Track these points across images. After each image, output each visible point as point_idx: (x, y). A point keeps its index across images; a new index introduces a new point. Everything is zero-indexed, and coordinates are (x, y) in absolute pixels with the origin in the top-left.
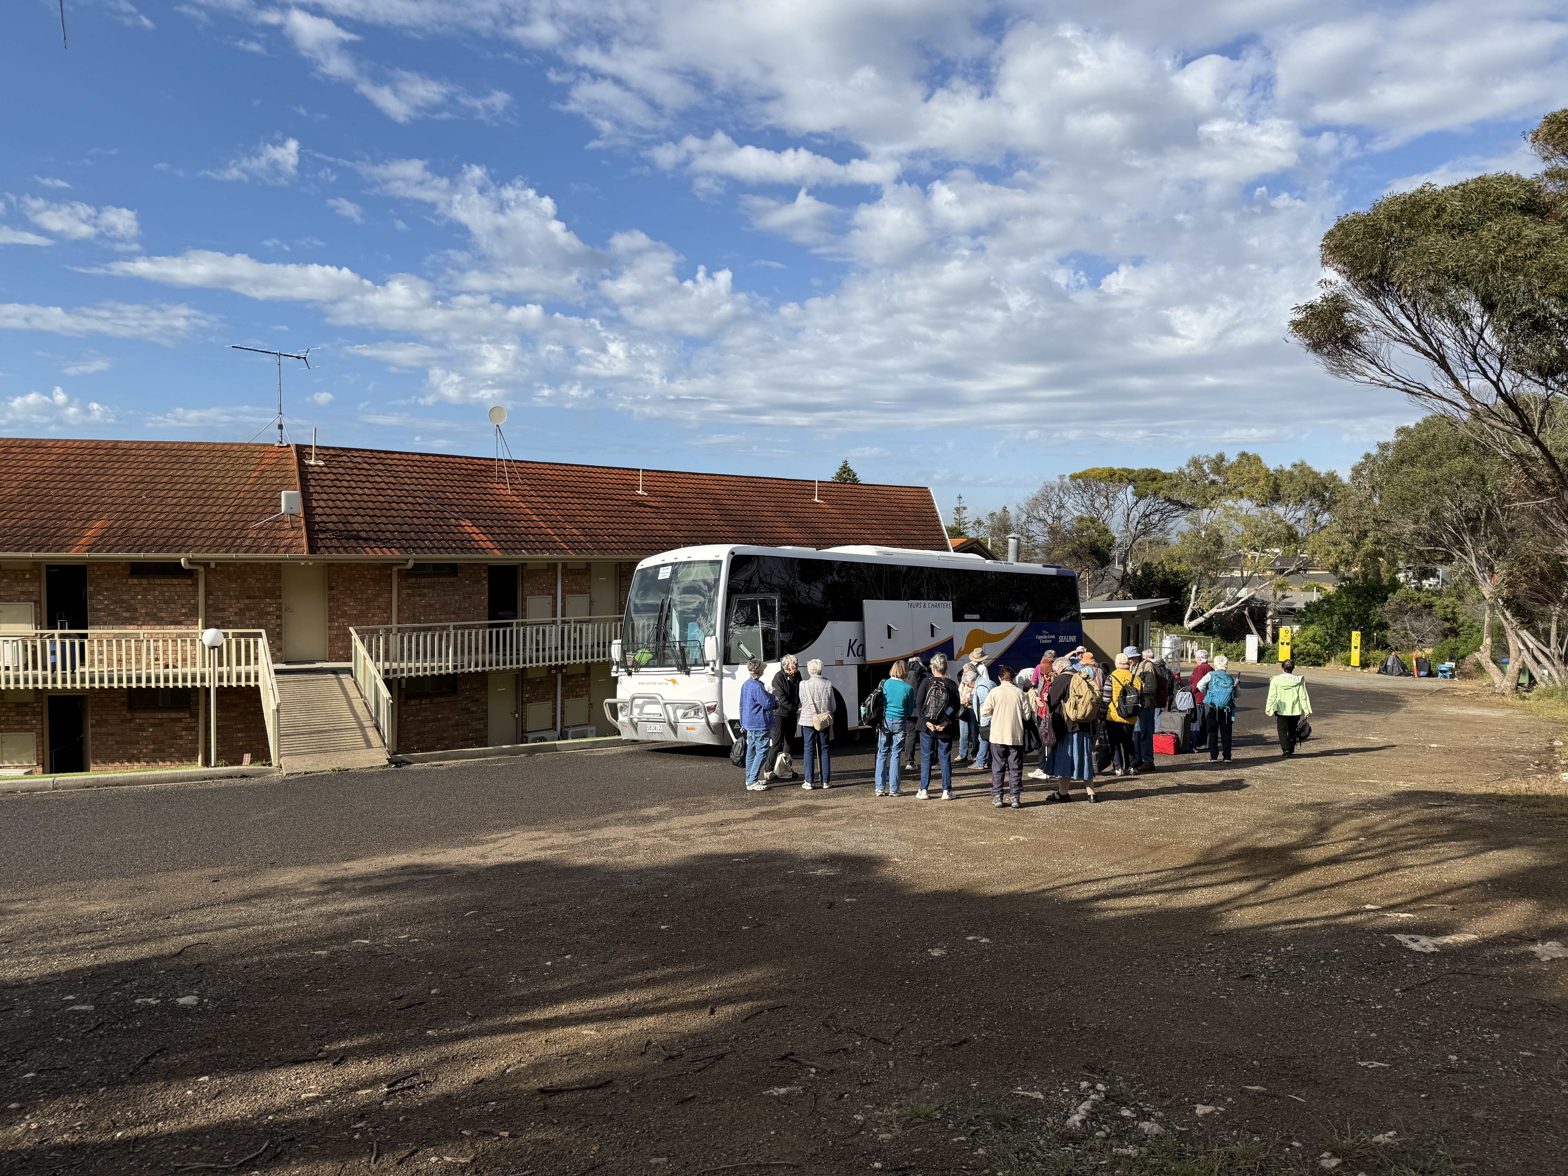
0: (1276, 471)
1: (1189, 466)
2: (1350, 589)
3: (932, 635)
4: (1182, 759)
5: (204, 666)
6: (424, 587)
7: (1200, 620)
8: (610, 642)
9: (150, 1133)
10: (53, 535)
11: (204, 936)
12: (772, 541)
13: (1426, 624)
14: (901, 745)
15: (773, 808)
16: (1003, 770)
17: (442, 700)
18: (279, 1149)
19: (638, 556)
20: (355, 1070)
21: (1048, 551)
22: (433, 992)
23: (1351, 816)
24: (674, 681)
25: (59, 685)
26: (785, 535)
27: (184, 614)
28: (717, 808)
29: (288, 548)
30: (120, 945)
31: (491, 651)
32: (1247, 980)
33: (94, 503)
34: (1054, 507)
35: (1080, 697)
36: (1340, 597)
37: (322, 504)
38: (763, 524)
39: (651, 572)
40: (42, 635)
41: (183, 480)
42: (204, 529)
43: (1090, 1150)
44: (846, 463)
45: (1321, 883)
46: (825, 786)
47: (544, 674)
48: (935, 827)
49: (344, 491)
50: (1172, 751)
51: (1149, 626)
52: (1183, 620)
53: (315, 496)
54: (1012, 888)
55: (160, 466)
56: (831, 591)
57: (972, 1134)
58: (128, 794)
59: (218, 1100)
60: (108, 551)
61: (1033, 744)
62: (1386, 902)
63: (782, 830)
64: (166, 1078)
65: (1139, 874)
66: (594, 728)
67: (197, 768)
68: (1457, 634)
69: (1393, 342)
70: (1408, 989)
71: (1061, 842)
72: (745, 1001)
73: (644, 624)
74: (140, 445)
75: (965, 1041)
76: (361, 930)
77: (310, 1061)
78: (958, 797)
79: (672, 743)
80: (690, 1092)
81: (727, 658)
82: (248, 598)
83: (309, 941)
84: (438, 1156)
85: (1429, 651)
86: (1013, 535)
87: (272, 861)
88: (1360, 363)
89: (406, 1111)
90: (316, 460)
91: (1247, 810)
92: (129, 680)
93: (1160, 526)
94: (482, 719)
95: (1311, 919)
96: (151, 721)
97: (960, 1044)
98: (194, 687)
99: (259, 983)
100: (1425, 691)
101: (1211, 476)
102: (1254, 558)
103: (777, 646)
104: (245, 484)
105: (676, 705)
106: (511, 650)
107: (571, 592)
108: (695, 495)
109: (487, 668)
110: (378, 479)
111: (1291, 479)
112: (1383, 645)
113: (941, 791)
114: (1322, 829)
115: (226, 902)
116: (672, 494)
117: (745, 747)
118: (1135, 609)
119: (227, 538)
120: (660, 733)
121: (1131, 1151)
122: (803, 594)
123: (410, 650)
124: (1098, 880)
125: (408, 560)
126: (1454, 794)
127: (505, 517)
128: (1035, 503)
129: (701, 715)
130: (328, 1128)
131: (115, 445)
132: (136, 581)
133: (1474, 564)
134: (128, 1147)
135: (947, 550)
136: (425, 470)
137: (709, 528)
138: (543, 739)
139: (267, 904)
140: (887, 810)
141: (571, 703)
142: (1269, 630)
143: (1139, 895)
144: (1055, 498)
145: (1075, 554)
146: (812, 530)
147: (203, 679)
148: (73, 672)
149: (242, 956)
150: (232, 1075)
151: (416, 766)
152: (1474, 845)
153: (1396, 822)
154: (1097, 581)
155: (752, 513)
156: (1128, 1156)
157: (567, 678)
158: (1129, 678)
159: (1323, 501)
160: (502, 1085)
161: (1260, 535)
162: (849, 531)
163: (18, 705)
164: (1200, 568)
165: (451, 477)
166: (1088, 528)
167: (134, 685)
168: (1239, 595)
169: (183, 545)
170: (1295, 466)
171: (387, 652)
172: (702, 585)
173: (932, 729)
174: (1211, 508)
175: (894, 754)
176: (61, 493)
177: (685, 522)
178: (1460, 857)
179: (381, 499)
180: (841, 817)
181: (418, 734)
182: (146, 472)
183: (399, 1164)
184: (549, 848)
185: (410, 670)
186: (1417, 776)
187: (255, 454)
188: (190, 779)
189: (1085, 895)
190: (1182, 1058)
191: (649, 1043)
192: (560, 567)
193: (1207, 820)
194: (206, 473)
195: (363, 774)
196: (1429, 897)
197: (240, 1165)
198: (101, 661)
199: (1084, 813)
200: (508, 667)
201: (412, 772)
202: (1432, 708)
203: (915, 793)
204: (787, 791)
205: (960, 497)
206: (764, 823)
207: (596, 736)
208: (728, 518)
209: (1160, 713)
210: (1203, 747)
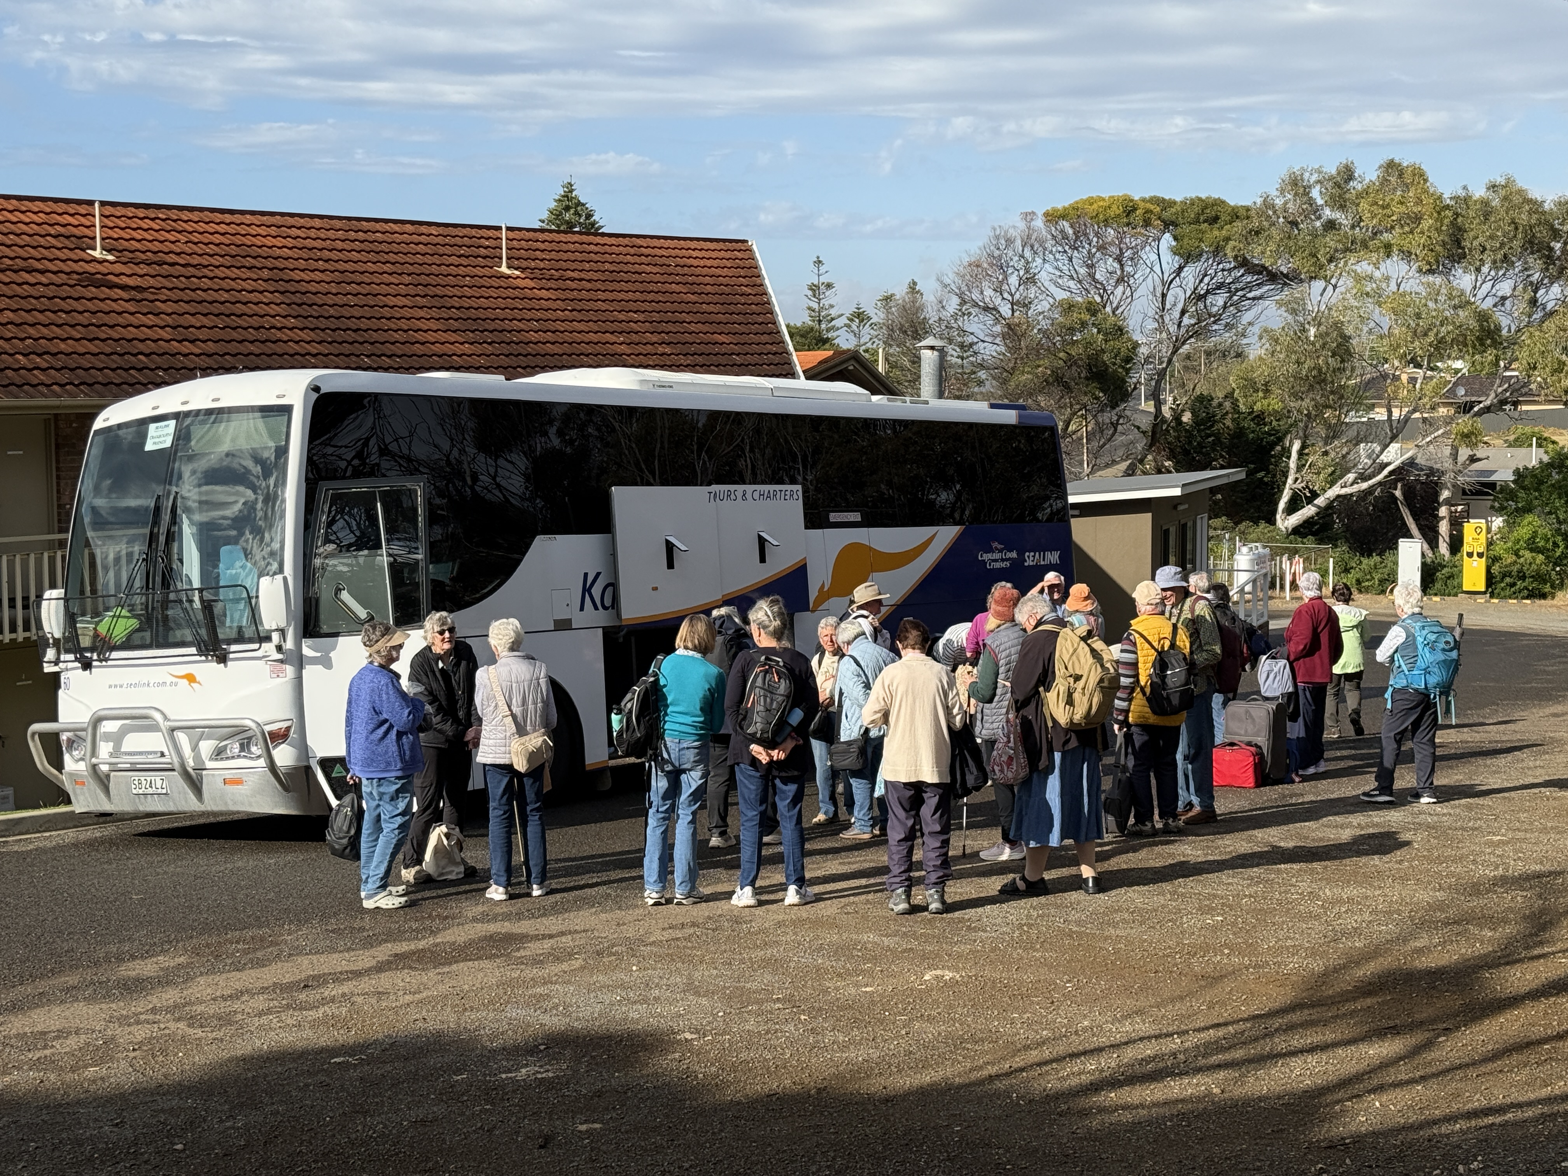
0: (1455, 198)
1: (1282, 191)
3: (763, 560)
4: (1272, 794)
7: (1308, 511)
8: (39, 596)
12: (407, 362)
14: (698, 794)
15: (422, 944)
16: (911, 837)
19: (96, 400)
21: (1002, 374)
24: (191, 678)
26: (437, 348)
28: (298, 951)
34: (1013, 280)
35: (1078, 678)
38: (386, 324)
39: (127, 435)
44: (570, 187)
45: (1538, 1032)
46: (536, 892)
48: (766, 963)
50: (1251, 782)
51: (1207, 526)
52: (1274, 512)
54: (926, 1078)
56: (542, 470)
61: (970, 780)
63: (442, 988)
65: (1182, 1033)
66: (7, 789)
71: (1029, 977)
73: (117, 554)
78: (819, 898)
79: (192, 815)
81: (312, 622)
86: (930, 341)
91: (1395, 892)
93: (1226, 319)
95: (1519, 1106)
101: (1328, 213)
102: (1413, 380)
103: (424, 594)
105: (197, 731)
108: (228, 261)
111: (1487, 215)
113: (783, 888)
114: (1541, 925)
116: (173, 258)
117: (359, 814)
118: (1177, 492)
120: (163, 796)
122: (483, 478)
124: (1100, 1050)
128: (975, 272)
129: (256, 750)
135: (792, 375)
137: (263, 335)
140: (667, 935)
142: (1444, 528)
143: (1180, 1074)
144: (1015, 261)
145: (1057, 379)
146: (497, 337)
154: (1103, 435)
155: (361, 300)
158: (1167, 632)
159: (1549, 259)
161: (1425, 334)
162: (578, 337)
164: (1307, 404)
166: (1084, 324)
168: (1384, 458)
170: (1493, 187)
172: (249, 464)
173: (764, 758)
174: (1328, 278)
175: (684, 815)
177: (205, 321)
180: (571, 955)
189: (1074, 1082)
193: (1317, 917)
199: (1074, 916)
203: (729, 895)
204: (453, 906)
205: (819, 262)
206: (402, 978)
207: (18, 807)
208: (305, 310)
209: (1225, 704)
210: (1311, 770)
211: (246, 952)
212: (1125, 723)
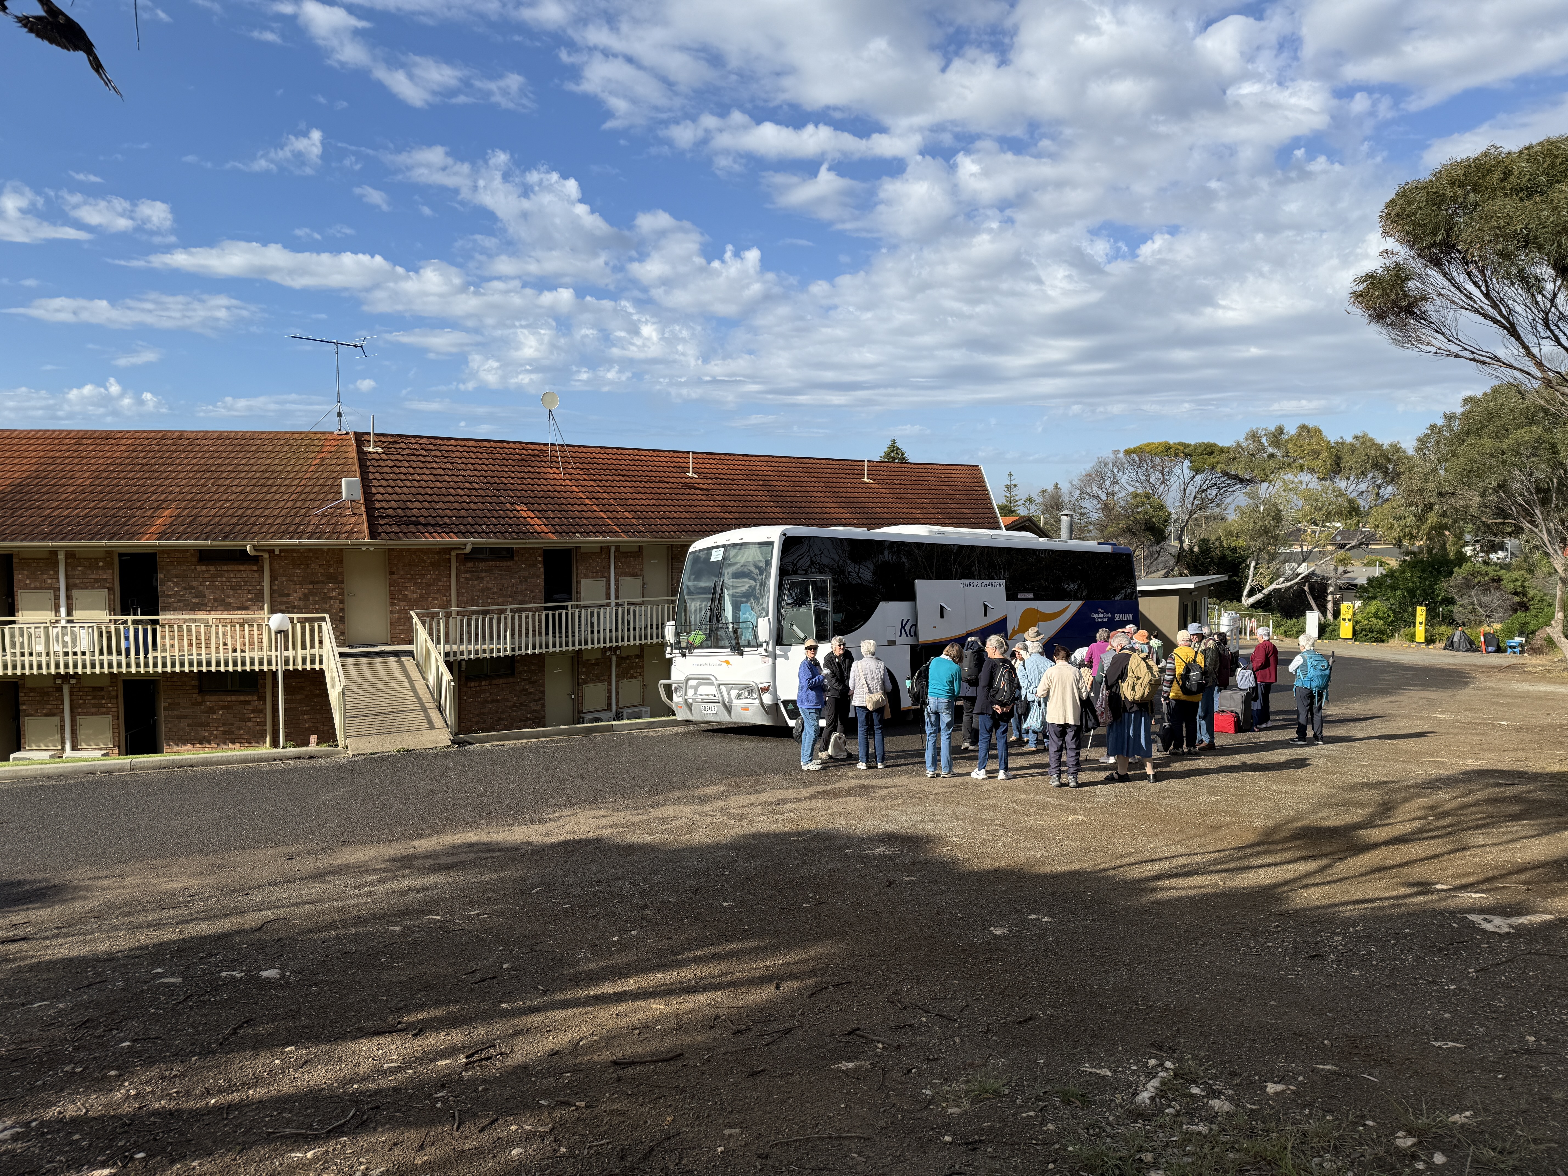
0: (1337, 443)
1: (1247, 439)
2: (1415, 563)
3: (986, 615)
4: (1243, 737)
5: (271, 650)
6: (482, 571)
7: (1259, 596)
8: (663, 624)
9: (242, 1100)
10: (124, 524)
11: (282, 912)
12: (822, 522)
13: (1494, 599)
15: (829, 788)
16: (1060, 750)
17: (501, 681)
18: (365, 1117)
19: (689, 538)
20: (432, 1040)
21: (1102, 528)
22: (505, 966)
23: (1418, 795)
24: (727, 662)
25: (133, 670)
26: (835, 516)
27: (250, 600)
28: (774, 787)
29: (350, 534)
30: (203, 919)
31: (547, 634)
32: (1316, 960)
33: (163, 492)
34: (1108, 483)
35: (1138, 677)
36: (1404, 572)
37: (382, 490)
38: (813, 505)
39: (703, 554)
40: (115, 621)
41: (246, 468)
42: (268, 517)
43: (1160, 1126)
44: (894, 441)
45: (1389, 862)
46: (880, 766)
47: (599, 656)
48: (991, 807)
49: (403, 477)
50: (1233, 730)
51: (1206, 602)
52: (1241, 596)
53: (375, 483)
54: (1072, 867)
55: (224, 455)
56: (881, 570)
57: (1041, 1110)
58: (203, 775)
59: (304, 1069)
60: (177, 539)
61: (1090, 724)
62: (1458, 882)
63: (839, 809)
64: (254, 1048)
65: (1202, 854)
66: (648, 709)
67: (265, 749)
68: (1527, 609)
69: (1460, 311)
70: (1482, 970)
71: (1121, 821)
72: (809, 977)
73: (697, 607)
74: (205, 435)
75: (1030, 1019)
76: (431, 905)
77: (390, 1032)
78: (1014, 777)
79: (726, 723)
80: (759, 1065)
81: (780, 639)
82: (312, 583)
83: (382, 917)
84: (518, 1124)
85: (1497, 626)
86: (1065, 512)
87: (342, 839)
88: (1425, 332)
89: (484, 1081)
90: (375, 447)
91: (1310, 789)
92: (200, 664)
93: (1217, 501)
94: (539, 700)
95: (1381, 899)
96: (221, 704)
97: (1025, 1021)
98: (261, 671)
99: (337, 958)
100: (1494, 667)
101: (1270, 450)
102: (1314, 532)
103: (830, 627)
104: (306, 472)
105: (730, 686)
106: (567, 632)
107: (625, 574)
108: (745, 477)
109: (544, 650)
110: (435, 465)
111: (1353, 451)
112: (1450, 621)
113: (997, 771)
114: (1386, 809)
115: (301, 879)
116: (722, 476)
118: (1192, 586)
119: (290, 524)
120: (714, 714)
121: (1202, 1128)
122: (853, 574)
123: (469, 633)
124: (1160, 859)
125: (466, 545)
126: (1526, 773)
127: (559, 502)
128: (1088, 478)
129: (755, 695)
130: (411, 1096)
131: (181, 435)
132: (204, 568)
133: (1545, 537)
134: (222, 1113)
135: (999, 528)
136: (480, 456)
137: (759, 510)
138: (599, 720)
139: (341, 881)
140: (942, 790)
141: (626, 684)
142: (1330, 606)
143: (1202, 874)
144: (1109, 474)
145: (1130, 531)
146: (862, 510)
147: (270, 663)
148: (146, 657)
149: (320, 931)
150: (316, 1046)
151: (478, 746)
152: (1548, 824)
153: (1466, 800)
154: (1152, 557)
155: (802, 494)
156: (1199, 1133)
157: (621, 659)
158: (1192, 655)
159: (1386, 473)
160: (576, 1057)
161: (1320, 509)
162: (899, 510)
163: (95, 689)
164: (1259, 543)
165: (506, 463)
166: (1143, 503)
167: (204, 669)
168: (1298, 571)
169: (248, 532)
170: (1356, 438)
171: (447, 635)
172: (753, 568)
174: (1270, 481)
175: (944, 734)
176: (131, 482)
177: (735, 504)
178: (1533, 837)
179: (439, 484)
180: (897, 797)
181: (478, 715)
182: (211, 461)
183: (480, 1132)
184: (611, 826)
185: (470, 652)
186: (1487, 754)
187: (316, 442)
188: (260, 760)
189: (1147, 874)
190: (1251, 1036)
191: (717, 1017)
192: (613, 550)
193: (1270, 799)
194: (269, 461)
195: (427, 755)
196: (1503, 876)
197: (329, 1132)
198: (172, 646)
199: (1143, 793)
200: (564, 649)
201: (474, 752)
202: (1501, 685)
203: (969, 774)
204: (842, 771)
205: (1011, 475)
206: (820, 803)
207: (652, 717)
208: (776, 499)
209: (1219, 691)
210: (1264, 726)
211: (751, 786)
212: (1167, 698)
